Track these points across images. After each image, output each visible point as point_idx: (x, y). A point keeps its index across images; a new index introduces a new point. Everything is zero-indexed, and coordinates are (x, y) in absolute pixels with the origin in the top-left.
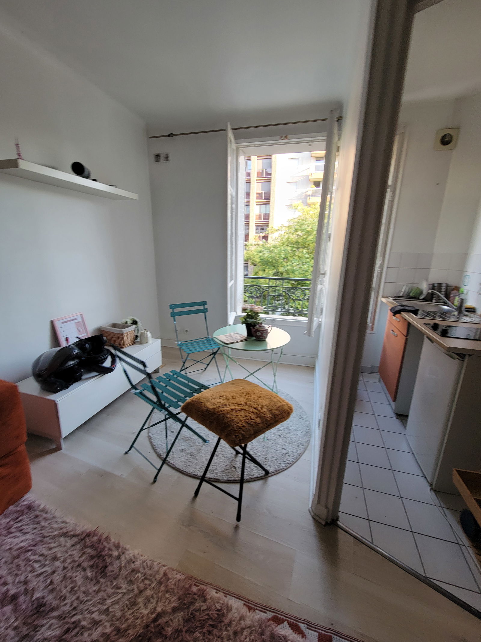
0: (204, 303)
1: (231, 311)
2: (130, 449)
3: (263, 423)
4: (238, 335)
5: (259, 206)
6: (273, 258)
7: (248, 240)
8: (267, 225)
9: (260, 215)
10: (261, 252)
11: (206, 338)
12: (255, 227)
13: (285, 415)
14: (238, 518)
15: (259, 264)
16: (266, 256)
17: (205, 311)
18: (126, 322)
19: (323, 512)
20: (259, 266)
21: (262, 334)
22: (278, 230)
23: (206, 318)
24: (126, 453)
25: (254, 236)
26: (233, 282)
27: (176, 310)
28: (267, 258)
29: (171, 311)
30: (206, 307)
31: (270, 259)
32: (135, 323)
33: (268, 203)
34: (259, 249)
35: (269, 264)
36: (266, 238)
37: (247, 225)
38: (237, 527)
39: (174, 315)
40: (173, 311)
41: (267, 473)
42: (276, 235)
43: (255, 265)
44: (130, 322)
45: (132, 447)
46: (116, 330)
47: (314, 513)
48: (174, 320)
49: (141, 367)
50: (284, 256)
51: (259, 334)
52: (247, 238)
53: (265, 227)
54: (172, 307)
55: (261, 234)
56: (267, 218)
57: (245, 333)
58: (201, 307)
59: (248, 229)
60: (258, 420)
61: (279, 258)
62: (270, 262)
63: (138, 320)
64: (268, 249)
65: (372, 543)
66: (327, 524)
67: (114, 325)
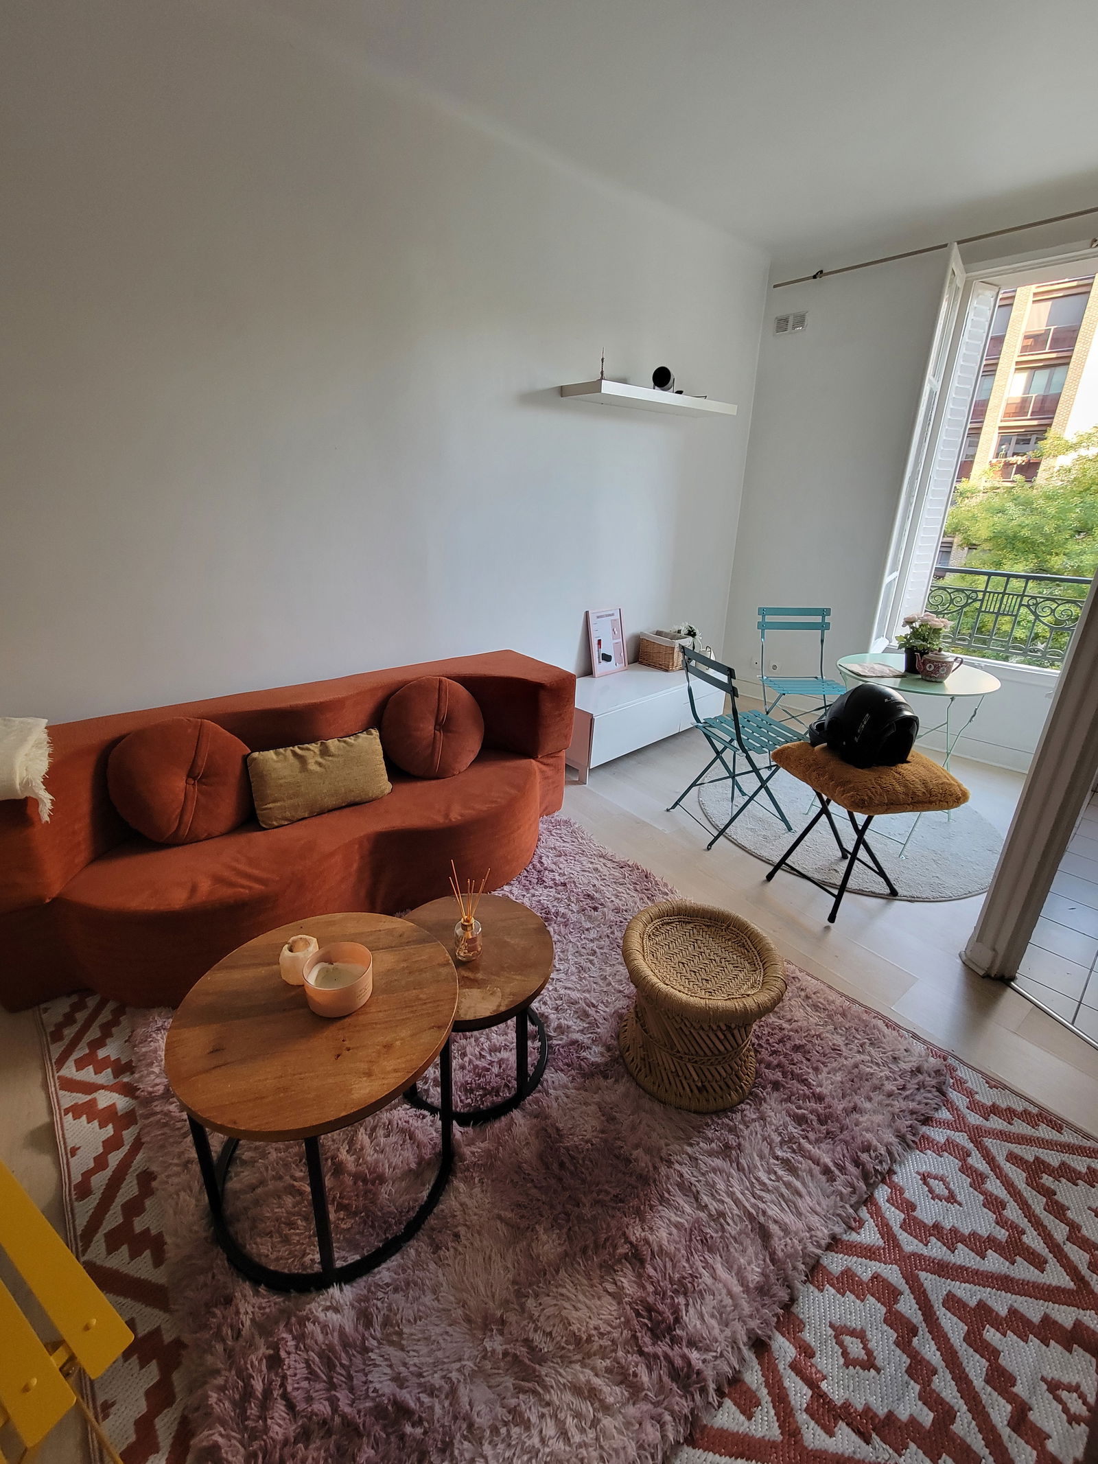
0: (825, 612)
1: (878, 637)
2: (673, 807)
3: (906, 794)
4: (886, 668)
5: (1024, 376)
6: (1038, 528)
7: (968, 477)
8: (1040, 432)
9: (1025, 401)
10: (1002, 511)
11: (816, 678)
12: (995, 439)
13: (950, 799)
14: (832, 918)
15: (986, 546)
16: (1015, 523)
17: (824, 627)
18: (679, 632)
19: (984, 959)
20: (984, 550)
21: (937, 668)
22: (1073, 447)
23: (822, 641)
24: (668, 810)
25: (988, 466)
26: (896, 574)
27: (768, 619)
28: (1017, 529)
29: (760, 618)
30: (827, 619)
31: (1025, 533)
32: (691, 633)
33: (1065, 362)
34: (996, 502)
35: (1019, 545)
36: (1029, 470)
37: (975, 433)
38: (827, 928)
39: (763, 626)
40: (763, 619)
41: (894, 893)
42: (1066, 460)
43: (972, 547)
44: (684, 631)
45: (677, 803)
46: (664, 641)
47: (966, 956)
48: (763, 637)
49: (724, 678)
50: (1076, 524)
51: (930, 668)
52: (965, 469)
53: (1034, 438)
54: (763, 612)
55: (1013, 459)
56: (1047, 408)
57: (901, 666)
58: (818, 619)
59: (974, 445)
60: (899, 789)
61: (1058, 529)
62: (1025, 540)
63: (697, 631)
64: (1027, 505)
65: (1072, 1024)
66: (987, 976)
67: (659, 633)
